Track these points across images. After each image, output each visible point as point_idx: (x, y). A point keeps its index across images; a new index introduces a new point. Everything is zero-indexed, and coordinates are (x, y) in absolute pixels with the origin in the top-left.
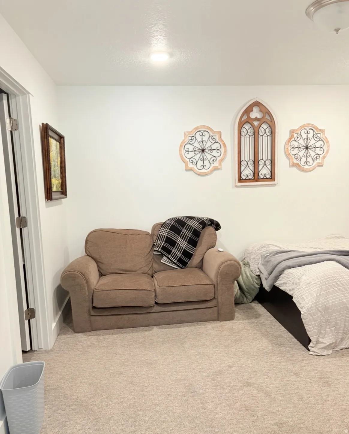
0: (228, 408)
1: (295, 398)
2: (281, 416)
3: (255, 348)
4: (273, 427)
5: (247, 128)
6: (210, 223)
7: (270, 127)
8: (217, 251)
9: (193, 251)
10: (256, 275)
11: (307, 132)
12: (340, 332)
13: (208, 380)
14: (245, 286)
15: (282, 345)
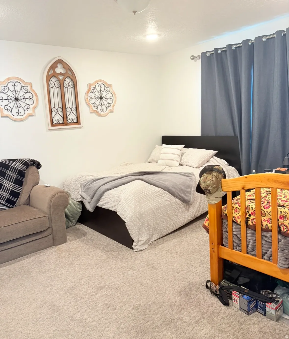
0: (93, 312)
1: (138, 285)
2: (134, 301)
3: (94, 259)
4: (132, 312)
5: (54, 81)
6: (32, 163)
7: (72, 81)
8: (44, 187)
9: (20, 190)
10: (77, 202)
11: (100, 86)
12: (151, 230)
13: (67, 296)
14: (70, 213)
15: (112, 251)
